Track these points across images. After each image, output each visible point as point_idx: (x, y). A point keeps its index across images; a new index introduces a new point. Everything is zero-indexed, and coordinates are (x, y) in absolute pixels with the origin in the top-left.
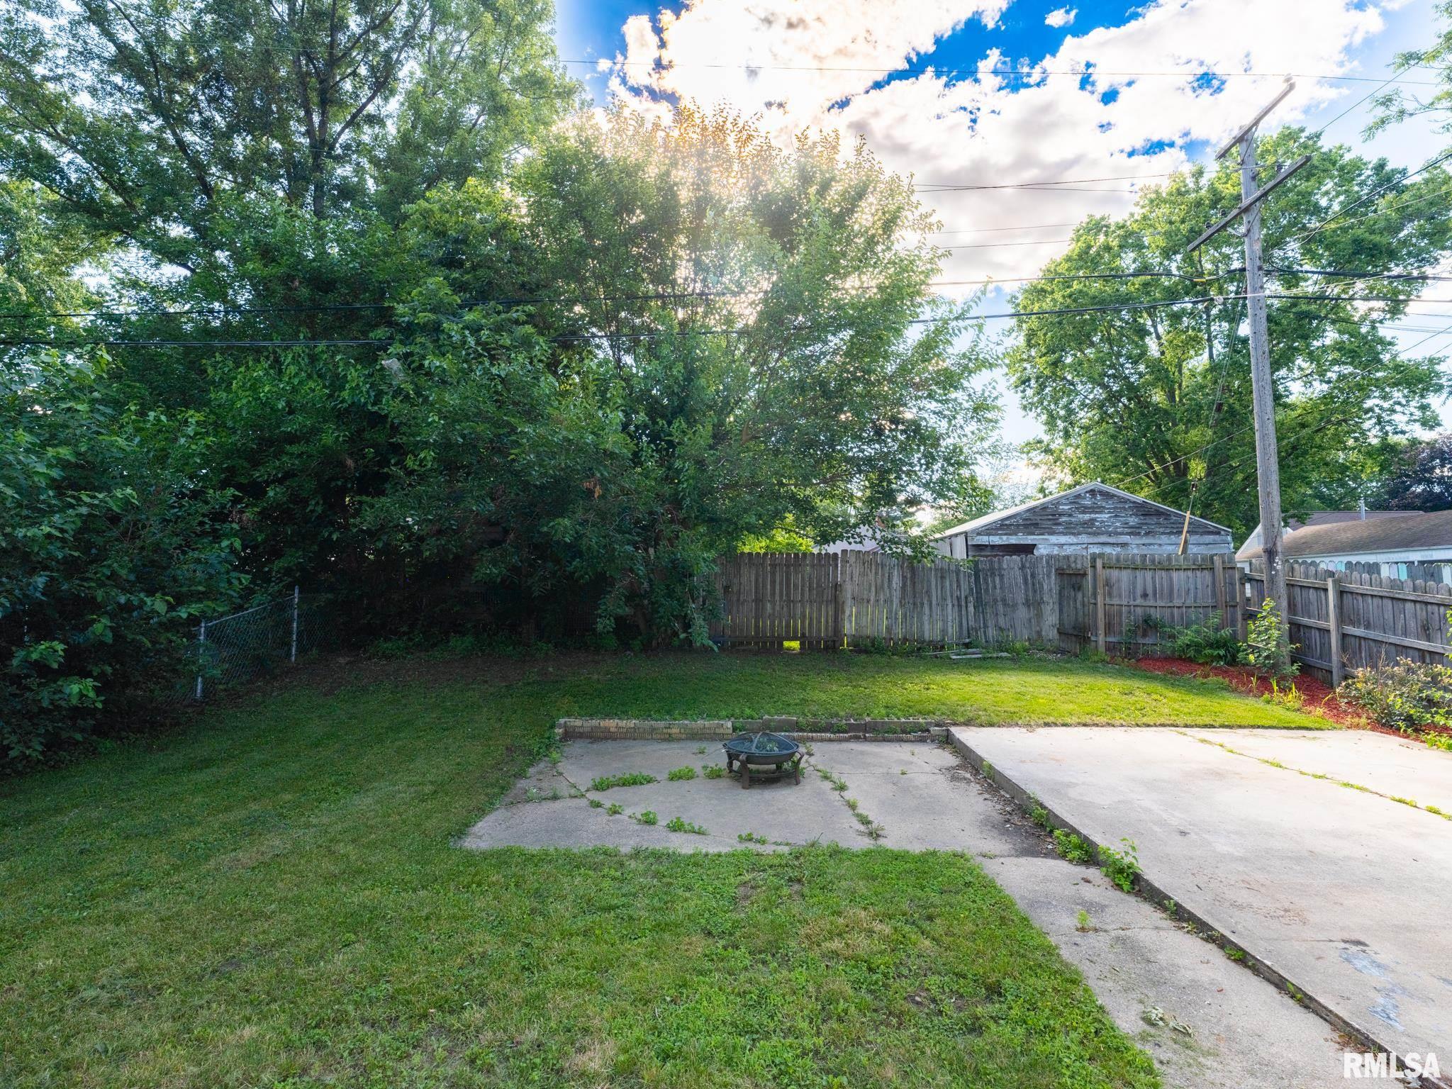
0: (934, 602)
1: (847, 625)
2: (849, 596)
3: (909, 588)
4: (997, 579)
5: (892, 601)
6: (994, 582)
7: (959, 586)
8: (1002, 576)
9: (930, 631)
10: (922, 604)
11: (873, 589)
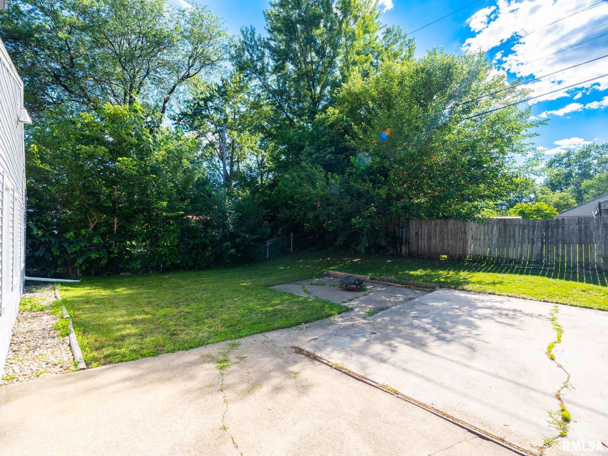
0: (517, 241)
1: (469, 250)
2: (470, 237)
3: (502, 234)
4: (560, 230)
5: (493, 240)
6: (558, 231)
7: (533, 233)
8: (563, 228)
9: (513, 254)
10: (510, 242)
11: (483, 234)
